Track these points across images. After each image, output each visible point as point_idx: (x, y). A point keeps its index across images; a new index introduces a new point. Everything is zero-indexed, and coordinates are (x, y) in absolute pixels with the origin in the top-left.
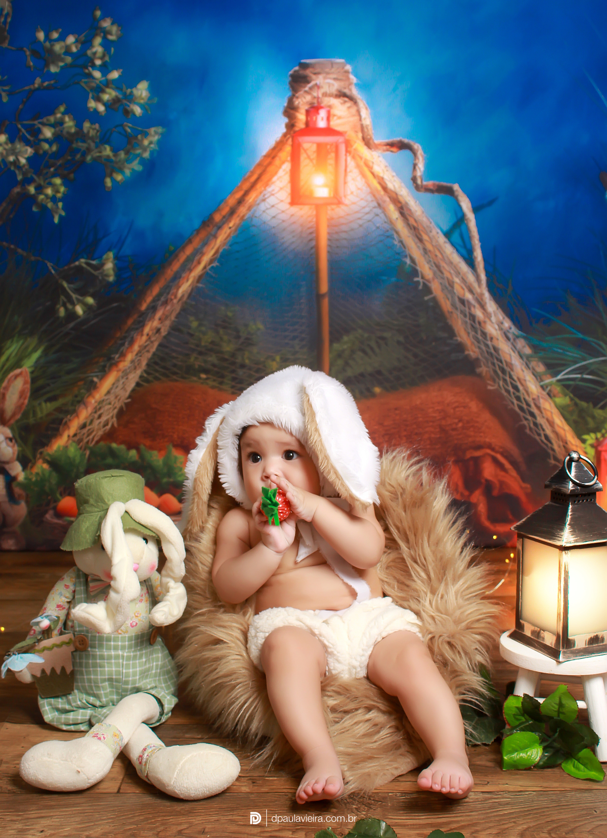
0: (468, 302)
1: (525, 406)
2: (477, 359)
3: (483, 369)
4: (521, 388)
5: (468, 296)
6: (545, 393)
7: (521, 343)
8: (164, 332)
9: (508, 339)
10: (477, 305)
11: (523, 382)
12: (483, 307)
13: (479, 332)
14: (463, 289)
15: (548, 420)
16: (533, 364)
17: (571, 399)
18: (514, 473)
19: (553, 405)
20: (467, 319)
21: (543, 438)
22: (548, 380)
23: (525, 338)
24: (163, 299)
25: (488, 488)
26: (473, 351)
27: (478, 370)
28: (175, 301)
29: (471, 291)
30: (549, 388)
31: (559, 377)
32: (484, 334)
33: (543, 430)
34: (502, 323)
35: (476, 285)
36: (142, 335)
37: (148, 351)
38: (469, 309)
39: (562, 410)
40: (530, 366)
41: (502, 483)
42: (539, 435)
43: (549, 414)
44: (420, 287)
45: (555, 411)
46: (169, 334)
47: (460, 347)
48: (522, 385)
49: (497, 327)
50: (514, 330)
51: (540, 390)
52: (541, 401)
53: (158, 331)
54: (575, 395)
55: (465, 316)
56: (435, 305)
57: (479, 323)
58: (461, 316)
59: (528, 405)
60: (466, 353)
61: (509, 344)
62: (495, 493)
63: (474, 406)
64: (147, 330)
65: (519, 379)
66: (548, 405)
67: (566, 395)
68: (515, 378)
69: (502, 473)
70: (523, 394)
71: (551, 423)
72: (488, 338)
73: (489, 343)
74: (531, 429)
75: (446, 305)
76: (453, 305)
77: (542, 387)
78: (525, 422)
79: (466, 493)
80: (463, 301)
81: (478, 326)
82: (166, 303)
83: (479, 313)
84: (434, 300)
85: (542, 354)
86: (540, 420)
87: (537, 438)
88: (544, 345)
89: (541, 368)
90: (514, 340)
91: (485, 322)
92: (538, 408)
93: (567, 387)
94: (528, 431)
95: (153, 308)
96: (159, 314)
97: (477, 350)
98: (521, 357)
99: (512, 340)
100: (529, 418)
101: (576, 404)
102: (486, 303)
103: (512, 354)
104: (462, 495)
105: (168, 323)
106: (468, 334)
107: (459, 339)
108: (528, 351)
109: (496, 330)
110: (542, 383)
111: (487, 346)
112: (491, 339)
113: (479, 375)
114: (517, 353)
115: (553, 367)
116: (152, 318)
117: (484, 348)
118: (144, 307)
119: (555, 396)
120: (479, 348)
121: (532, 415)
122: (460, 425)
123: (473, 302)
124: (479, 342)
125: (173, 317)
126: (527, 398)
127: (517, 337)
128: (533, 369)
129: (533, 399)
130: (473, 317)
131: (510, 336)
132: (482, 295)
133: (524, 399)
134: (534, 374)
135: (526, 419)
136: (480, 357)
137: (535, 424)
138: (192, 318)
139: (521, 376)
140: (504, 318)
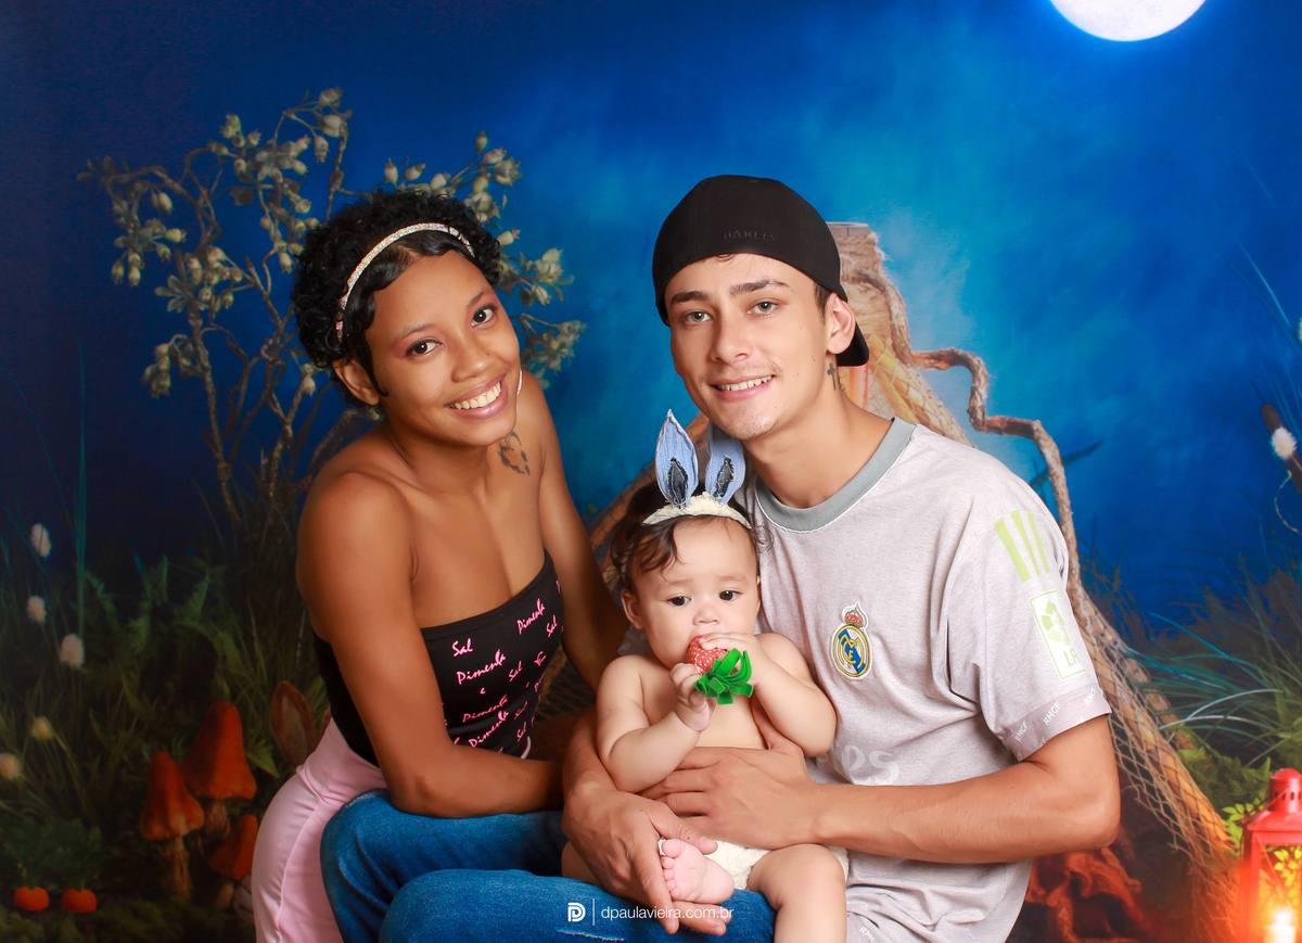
1: (1135, 762)
4: (1129, 734)
6: (1167, 742)
7: (1131, 666)
9: (1112, 659)
11: (1134, 725)
15: (1170, 783)
16: (1150, 697)
17: (1208, 752)
18: (1115, 863)
19: (1178, 760)
21: (1162, 811)
22: (1172, 723)
23: (1136, 657)
25: (1075, 883)
30: (1173, 735)
31: (1189, 719)
33: (1163, 798)
34: (1103, 635)
39: (1194, 769)
40: (1145, 702)
41: (1096, 878)
42: (1156, 805)
43: (1172, 774)
45: (1181, 769)
48: (1131, 729)
49: (1094, 641)
50: (1121, 644)
51: (1159, 737)
52: (1161, 753)
54: (1212, 746)
59: (1140, 759)
61: (1113, 666)
62: (1086, 892)
65: (1126, 720)
66: (1170, 761)
67: (1199, 746)
68: (1122, 720)
69: (1098, 863)
70: (1133, 743)
71: (1175, 788)
74: (1143, 796)
77: (1162, 732)
78: (1135, 786)
79: (1041, 892)
85: (1163, 683)
86: (1158, 783)
87: (1153, 810)
88: (1168, 669)
89: (1161, 704)
90: (1121, 660)
92: (1156, 764)
93: (1201, 733)
94: (1139, 800)
98: (1131, 687)
99: (1117, 661)
100: (1142, 780)
101: (1215, 760)
103: (1117, 681)
104: (1036, 895)
108: (1141, 677)
109: (1093, 645)
110: (1162, 727)
114: (1124, 680)
115: (1180, 704)
119: (1181, 747)
121: (1146, 775)
126: (1138, 749)
127: (1126, 657)
128: (1150, 705)
129: (1148, 751)
131: (1115, 655)
133: (1134, 750)
134: (1150, 714)
135: (1137, 782)
137: (1151, 789)
139: (1131, 717)
140: (1105, 627)
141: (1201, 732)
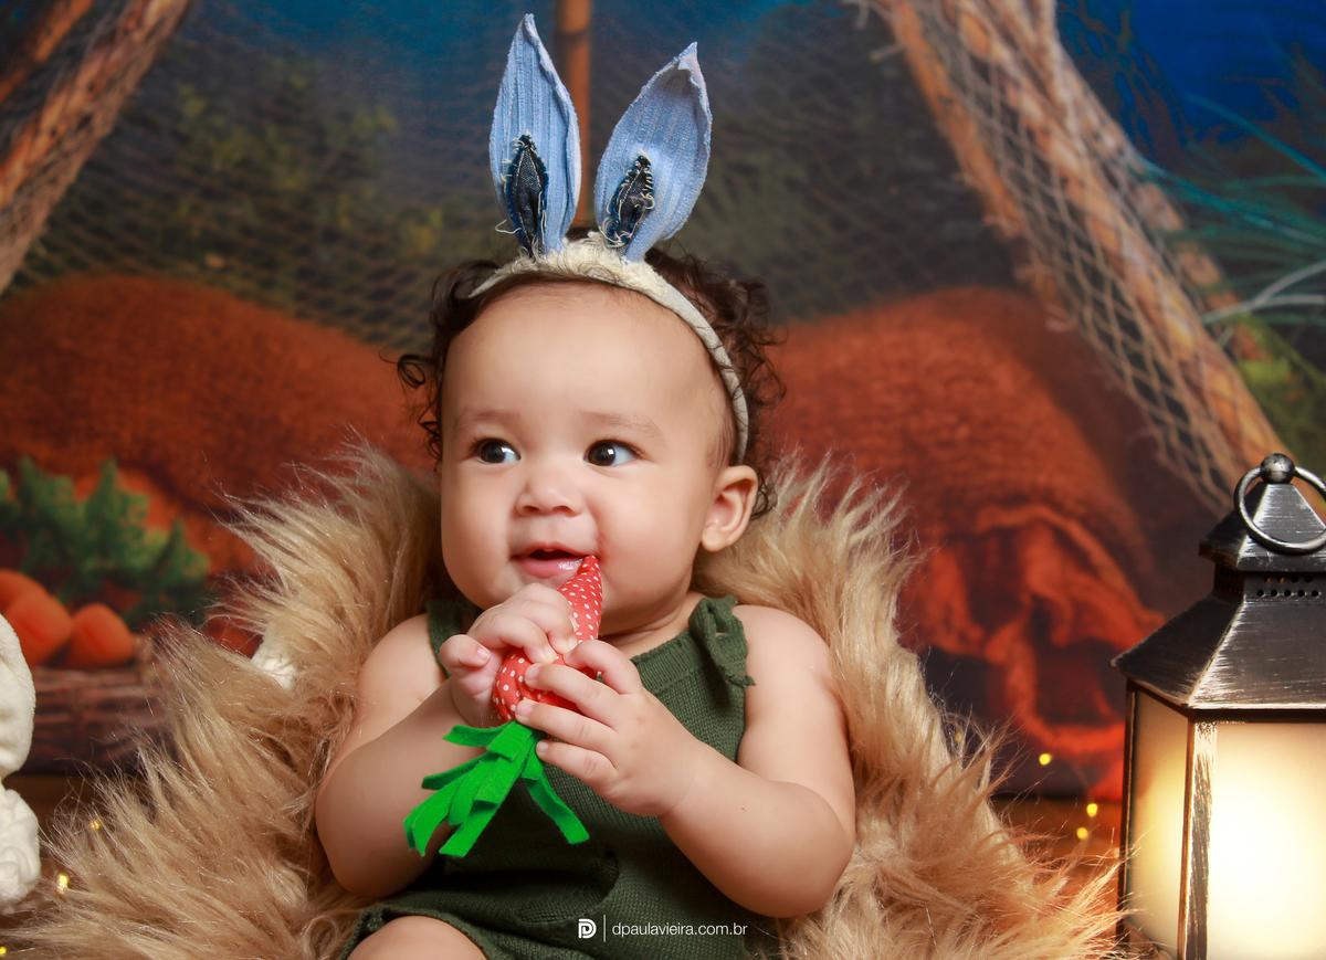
0: (1001, 71)
1: (1155, 384)
2: (1020, 242)
3: (1036, 271)
4: (1145, 329)
5: (1001, 54)
6: (1215, 348)
7: (1150, 198)
8: (101, 127)
9: (1113, 182)
10: (1025, 82)
11: (1154, 313)
12: (1042, 86)
13: (1029, 161)
14: (985, 31)
15: (1223, 427)
16: (1186, 259)
17: (1295, 368)
18: (1116, 579)
19: (1238, 382)
20: (995, 123)
21: (1207, 480)
22: (1227, 309)
23: (1162, 182)
24: (100, 28)
25: (1040, 620)
26: (1008, 218)
27: (1022, 273)
28: (138, 36)
29: (1009, 39)
30: (1229, 333)
31: (1262, 300)
32: (1043, 167)
33: (1209, 455)
34: (1096, 136)
35: (1023, 21)
36: (36, 133)
37: (53, 182)
38: (1003, 91)
39: (1268, 400)
40: (1176, 266)
41: (1081, 608)
42: (1195, 469)
43: (1227, 409)
44: (861, 22)
45: (1244, 400)
46: (117, 132)
47: (971, 204)
48: (1149, 319)
49: (1080, 146)
50: (1131, 157)
51: (1202, 336)
52: (1206, 370)
53: (85, 121)
54: (1306, 356)
55: (989, 111)
56: (904, 75)
57: (1031, 134)
58: (977, 112)
59: (1166, 379)
60: (989, 220)
61: (1117, 199)
62: (1061, 635)
63: (1006, 378)
64: (51, 117)
65: (1141, 303)
66: (1223, 383)
67: (1277, 354)
68: (1130, 299)
69: (1083, 579)
70: (1152, 349)
71: (1233, 437)
72: (1055, 178)
73: (1057, 194)
74: (1171, 452)
75: (934, 78)
76: (956, 78)
77: (1210, 330)
78: (1155, 432)
79: (975, 633)
80: (983, 69)
81: (1024, 142)
82: (109, 40)
83: (1029, 105)
84: (901, 62)
85: (1211, 231)
86: (1200, 426)
87: (1189, 478)
88: (1221, 205)
89: (1207, 273)
90: (1132, 187)
91: (1046, 133)
92: (1196, 390)
93: (1283, 331)
94: (1162, 457)
95: (72, 55)
96: (88, 73)
97: (1021, 214)
98: (1150, 237)
99: (1124, 187)
100: (1168, 417)
101: (1308, 384)
102: (1050, 76)
103: (1124, 227)
104: (962, 637)
105: (114, 100)
106: (996, 165)
107: (968, 179)
108: (1170, 220)
109: (1077, 154)
110: (1210, 318)
111: (1050, 202)
112: (1064, 182)
113: (1025, 289)
114: (1137, 228)
115: (1243, 272)
116: (68, 84)
117: (1040, 208)
118: (44, 49)
119: (1246, 356)
120: (1028, 208)
121: (1177, 409)
122: (963, 432)
123: (1014, 71)
124: (1025, 187)
125: (129, 83)
126: (1163, 358)
127: (1139, 179)
128: (1185, 275)
129: (1183, 365)
130: (1012, 117)
131: (1121, 176)
132: (1041, 50)
133: (1157, 364)
134: (1185, 290)
135: (1158, 422)
136: (1029, 234)
137: (1186, 438)
138: (185, 90)
139: (1148, 295)
140: (1103, 122)
141: (1284, 328)
